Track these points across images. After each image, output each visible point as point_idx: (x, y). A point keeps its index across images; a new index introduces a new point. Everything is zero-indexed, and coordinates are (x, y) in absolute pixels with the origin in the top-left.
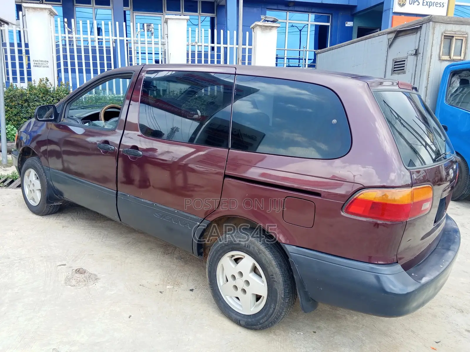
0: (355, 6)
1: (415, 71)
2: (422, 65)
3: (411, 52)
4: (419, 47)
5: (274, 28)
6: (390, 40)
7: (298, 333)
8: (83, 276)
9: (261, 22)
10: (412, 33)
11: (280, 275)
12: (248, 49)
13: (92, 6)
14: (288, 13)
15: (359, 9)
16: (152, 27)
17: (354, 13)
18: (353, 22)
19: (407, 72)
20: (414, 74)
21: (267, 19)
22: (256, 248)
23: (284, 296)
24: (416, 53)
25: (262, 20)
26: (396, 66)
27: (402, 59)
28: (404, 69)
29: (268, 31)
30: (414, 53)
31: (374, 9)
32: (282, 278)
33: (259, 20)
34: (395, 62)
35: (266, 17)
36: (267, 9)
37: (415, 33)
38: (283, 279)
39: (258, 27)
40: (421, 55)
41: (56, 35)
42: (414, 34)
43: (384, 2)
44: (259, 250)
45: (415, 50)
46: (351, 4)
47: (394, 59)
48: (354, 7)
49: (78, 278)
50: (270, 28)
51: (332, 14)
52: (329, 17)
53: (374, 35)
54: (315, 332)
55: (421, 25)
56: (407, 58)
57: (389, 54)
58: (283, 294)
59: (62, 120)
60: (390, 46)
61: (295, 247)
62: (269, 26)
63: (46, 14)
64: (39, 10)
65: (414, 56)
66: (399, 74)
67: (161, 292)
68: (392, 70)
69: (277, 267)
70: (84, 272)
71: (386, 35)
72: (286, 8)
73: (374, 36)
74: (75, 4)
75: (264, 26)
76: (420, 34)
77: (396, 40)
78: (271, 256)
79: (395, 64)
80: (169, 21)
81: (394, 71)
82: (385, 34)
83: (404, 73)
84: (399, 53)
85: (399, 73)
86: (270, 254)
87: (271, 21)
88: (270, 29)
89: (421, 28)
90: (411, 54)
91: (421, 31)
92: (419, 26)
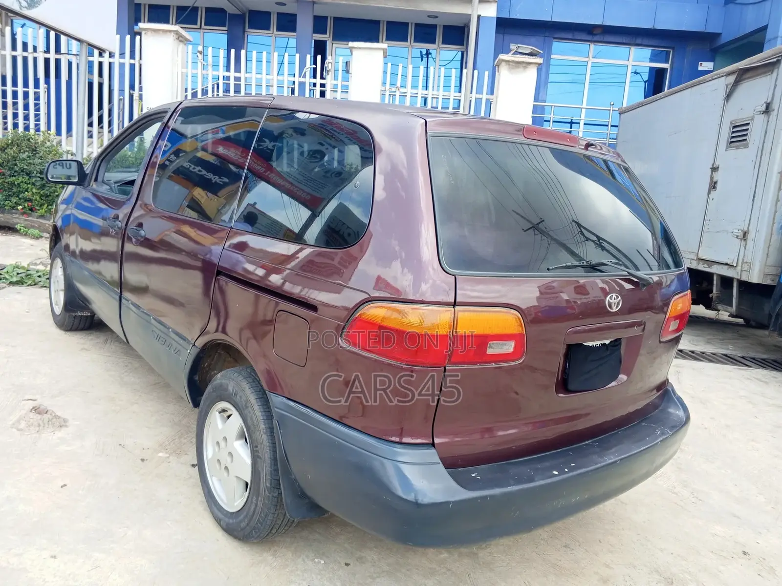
0: (719, 35)
1: (764, 143)
2: (774, 131)
3: (760, 107)
4: (773, 99)
5: (532, 66)
6: (729, 86)
7: (316, 560)
8: (39, 417)
9: (510, 54)
10: (765, 73)
11: (268, 448)
12: (476, 98)
13: (272, 33)
14: (592, 45)
15: (724, 39)
16: (329, 61)
17: (713, 47)
18: (713, 63)
19: (750, 145)
20: (761, 147)
21: (520, 50)
22: (244, 398)
23: (271, 485)
24: (768, 110)
25: (512, 52)
26: (734, 135)
27: (745, 121)
28: (746, 140)
29: (521, 69)
30: (764, 108)
31: (751, 39)
32: (270, 453)
33: (507, 52)
34: (735, 127)
35: (519, 47)
36: (555, 38)
37: (769, 73)
38: (270, 455)
39: (503, 64)
40: (775, 113)
41: (184, 70)
42: (768, 75)
43: (767, 25)
44: (247, 401)
45: (765, 105)
46: (711, 29)
47: (734, 120)
48: (716, 36)
49: (31, 420)
50: (524, 65)
51: (673, 48)
52: (668, 53)
53: (706, 78)
54: (347, 565)
55: (780, 58)
56: (752, 119)
57: (726, 112)
58: (269, 480)
59: (91, 184)
60: (728, 96)
61: (285, 400)
62: (523, 62)
63: (171, 38)
64: (161, 32)
65: (764, 115)
66: (737, 148)
67: (143, 460)
68: (728, 141)
69: (265, 433)
70: (45, 412)
71: (724, 78)
72: (589, 38)
73: (705, 80)
74: (247, 29)
75: (513, 62)
76: (777, 75)
77: (739, 86)
78: (260, 414)
79: (733, 130)
80: (355, 52)
81: (731, 142)
82: (722, 76)
83: (746, 146)
84: (742, 109)
85: (738, 146)
86: (259, 411)
87: (529, 54)
88: (525, 67)
89: (780, 63)
90: (760, 112)
91: (778, 68)
92: (775, 60)
